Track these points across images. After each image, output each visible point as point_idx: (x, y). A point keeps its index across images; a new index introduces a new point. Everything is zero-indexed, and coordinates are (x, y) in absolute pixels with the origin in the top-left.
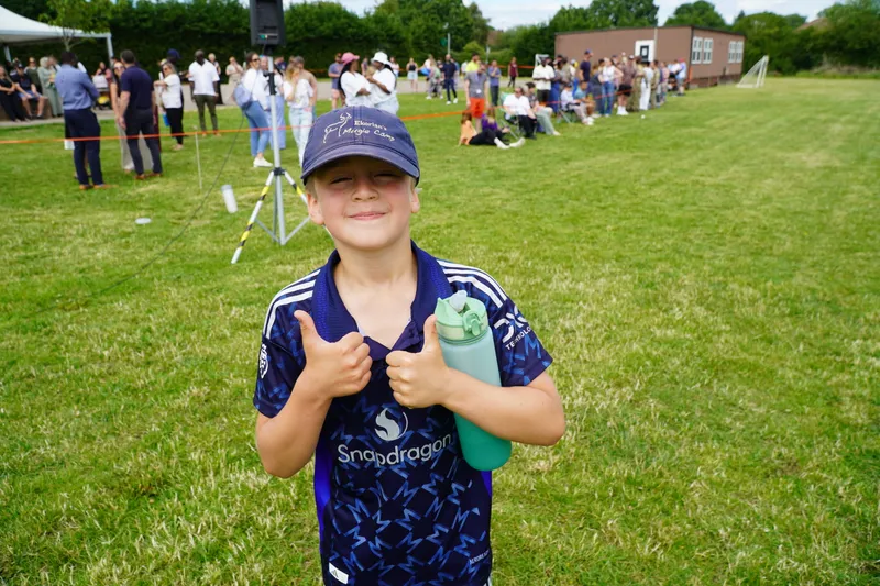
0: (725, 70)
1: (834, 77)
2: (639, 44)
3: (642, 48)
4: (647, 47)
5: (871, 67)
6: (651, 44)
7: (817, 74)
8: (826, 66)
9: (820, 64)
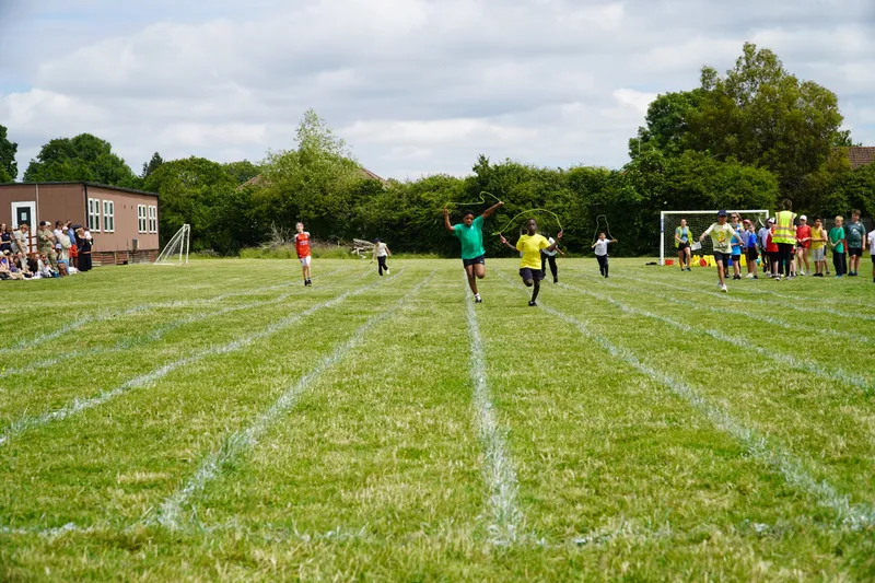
0: (135, 242)
1: (289, 257)
2: (15, 206)
3: (20, 210)
4: (27, 210)
5: (335, 242)
6: (32, 205)
7: (266, 252)
8: (277, 242)
9: (269, 239)
